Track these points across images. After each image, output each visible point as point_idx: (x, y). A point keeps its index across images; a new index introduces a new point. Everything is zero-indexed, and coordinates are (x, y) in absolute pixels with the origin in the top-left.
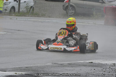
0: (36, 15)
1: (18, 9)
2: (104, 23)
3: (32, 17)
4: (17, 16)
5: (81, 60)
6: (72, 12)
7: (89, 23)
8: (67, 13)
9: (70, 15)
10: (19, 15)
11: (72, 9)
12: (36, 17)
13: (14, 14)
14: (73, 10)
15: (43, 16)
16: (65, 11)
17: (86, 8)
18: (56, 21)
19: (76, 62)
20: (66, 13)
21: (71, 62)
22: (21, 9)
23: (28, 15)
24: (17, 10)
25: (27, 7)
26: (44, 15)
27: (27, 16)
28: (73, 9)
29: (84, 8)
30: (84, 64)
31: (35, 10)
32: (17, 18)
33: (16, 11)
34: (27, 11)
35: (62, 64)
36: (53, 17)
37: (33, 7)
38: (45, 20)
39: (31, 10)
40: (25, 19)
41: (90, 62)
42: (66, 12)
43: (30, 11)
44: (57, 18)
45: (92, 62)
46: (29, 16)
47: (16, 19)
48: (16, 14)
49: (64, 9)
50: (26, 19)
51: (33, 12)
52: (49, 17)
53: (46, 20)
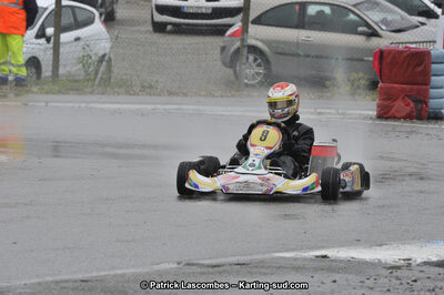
0: (120, 87)
1: (51, 68)
2: (375, 113)
3: (103, 94)
4: (47, 93)
5: (287, 251)
6: (257, 73)
7: (320, 113)
8: (237, 77)
9: (247, 85)
10: (57, 88)
11: (255, 60)
12: (118, 94)
13: (37, 85)
14: (259, 65)
15: (148, 90)
16: (230, 71)
17: (308, 56)
18: (194, 107)
19: (267, 256)
20: (233, 78)
21: (249, 258)
22: (65, 66)
23: (89, 89)
24: (47, 71)
25: (84, 60)
26: (151, 87)
27: (85, 93)
28: (259, 61)
29: (299, 55)
30: (295, 263)
31: (115, 70)
32: (47, 103)
33: (43, 75)
34: (87, 73)
35: (214, 266)
36: (185, 95)
37: (110, 59)
38: (153, 107)
39: (102, 69)
40: (77, 105)
41: (317, 257)
42: (235, 72)
43: (96, 74)
44: (200, 95)
45: (325, 257)
46: (91, 93)
47: (44, 104)
48: (46, 87)
49: (224, 64)
50: (83, 105)
51: (110, 78)
52: (170, 93)
53: (158, 106)
